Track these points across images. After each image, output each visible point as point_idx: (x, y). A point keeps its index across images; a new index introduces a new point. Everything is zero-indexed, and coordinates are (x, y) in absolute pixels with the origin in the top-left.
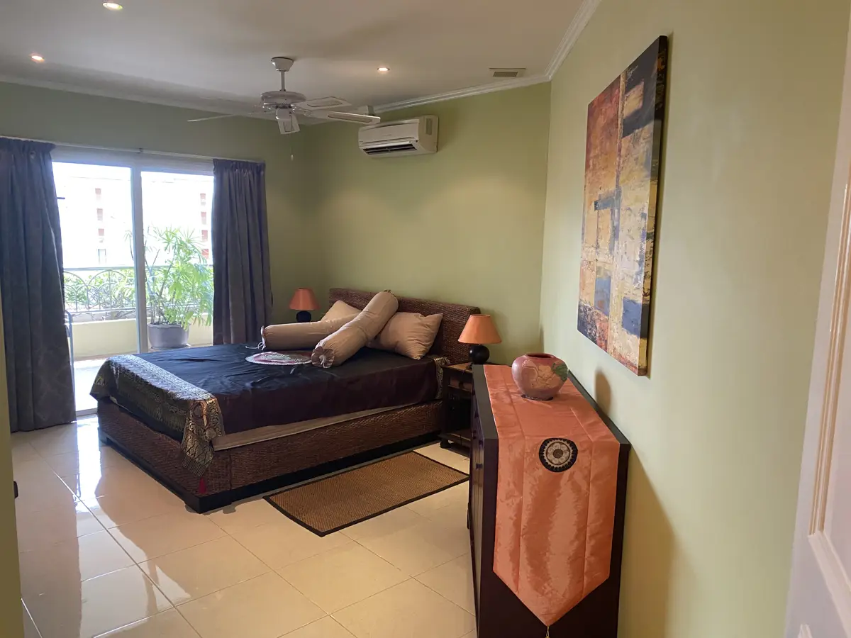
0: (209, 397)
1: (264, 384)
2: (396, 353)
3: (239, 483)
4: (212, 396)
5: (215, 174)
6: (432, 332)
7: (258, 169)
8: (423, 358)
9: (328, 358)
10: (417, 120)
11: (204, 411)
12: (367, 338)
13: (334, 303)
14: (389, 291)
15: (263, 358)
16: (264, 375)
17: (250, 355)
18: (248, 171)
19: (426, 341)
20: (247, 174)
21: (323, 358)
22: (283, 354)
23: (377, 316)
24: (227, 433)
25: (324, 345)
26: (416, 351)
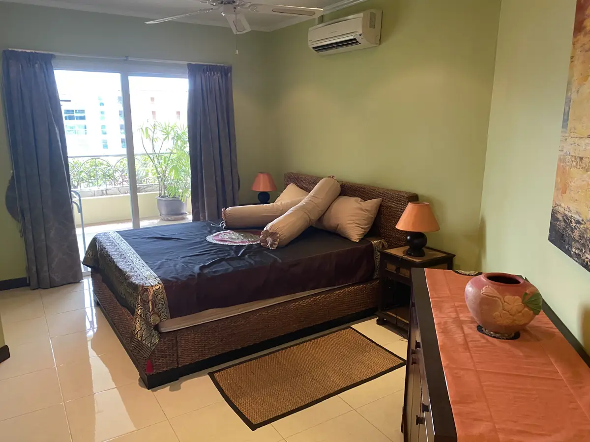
0: (156, 283)
2: (336, 235)
3: (185, 361)
5: (189, 78)
6: (373, 216)
7: (226, 71)
8: (361, 240)
9: (274, 240)
10: (361, 15)
12: (310, 220)
13: (287, 185)
14: (333, 177)
15: (220, 237)
16: (215, 256)
17: (210, 233)
18: (217, 73)
19: (366, 225)
20: (217, 76)
21: (269, 240)
22: (239, 232)
23: (320, 200)
25: (271, 228)
26: (355, 233)
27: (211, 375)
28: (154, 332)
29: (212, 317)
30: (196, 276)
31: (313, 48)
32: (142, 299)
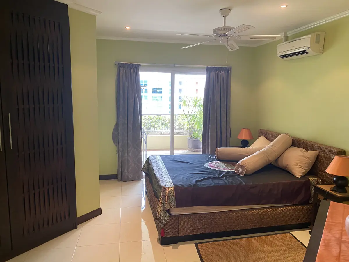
0: (171, 186)
1: (203, 182)
2: (286, 171)
3: (183, 233)
4: (173, 186)
5: (207, 73)
6: (312, 162)
7: (227, 70)
8: (303, 177)
9: (243, 170)
10: (310, 36)
11: (167, 194)
12: (269, 160)
13: (260, 137)
14: (288, 134)
15: (212, 165)
16: (207, 175)
17: (208, 161)
18: (223, 71)
19: (306, 167)
20: (222, 73)
21: (240, 169)
22: (224, 163)
23: (277, 148)
24: (177, 207)
25: (241, 163)
26: (298, 172)
27: (196, 244)
28: (167, 214)
29: (199, 211)
30: (193, 185)
31: (280, 56)
32: (163, 194)
